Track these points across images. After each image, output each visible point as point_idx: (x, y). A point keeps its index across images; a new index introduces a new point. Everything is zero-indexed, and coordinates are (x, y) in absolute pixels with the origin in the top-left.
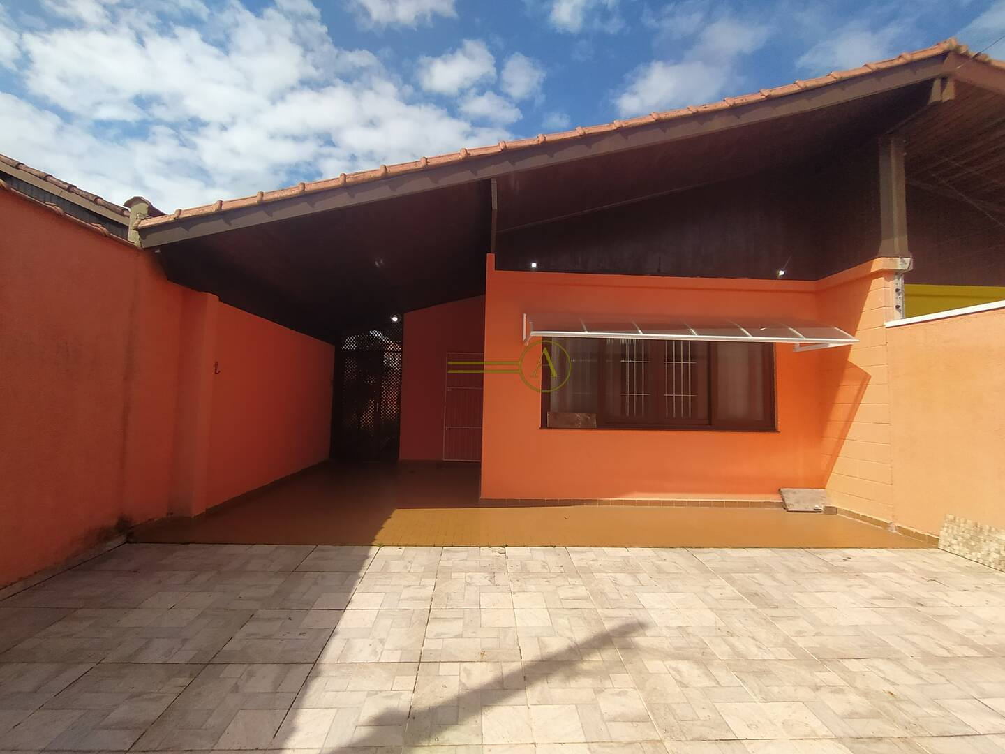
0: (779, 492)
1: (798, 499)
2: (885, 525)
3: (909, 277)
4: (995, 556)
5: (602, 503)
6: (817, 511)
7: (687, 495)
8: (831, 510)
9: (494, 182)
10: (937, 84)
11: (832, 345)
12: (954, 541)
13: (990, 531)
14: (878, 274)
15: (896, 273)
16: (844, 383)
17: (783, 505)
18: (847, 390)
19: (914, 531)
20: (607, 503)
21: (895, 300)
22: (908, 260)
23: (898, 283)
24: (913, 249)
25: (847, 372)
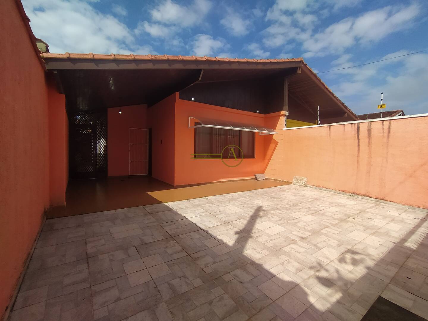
0: (255, 175)
1: (260, 177)
2: (280, 181)
3: (288, 117)
4: (304, 183)
5: (212, 183)
6: (264, 179)
7: (234, 178)
8: (266, 179)
9: (203, 71)
10: (299, 68)
11: (271, 134)
12: (296, 182)
13: (303, 178)
14: (282, 115)
15: (285, 115)
16: (271, 144)
17: (256, 179)
18: (272, 146)
19: (287, 181)
20: (214, 183)
21: (285, 123)
22: (288, 112)
23: (285, 118)
24: (289, 110)
25: (272, 141)
